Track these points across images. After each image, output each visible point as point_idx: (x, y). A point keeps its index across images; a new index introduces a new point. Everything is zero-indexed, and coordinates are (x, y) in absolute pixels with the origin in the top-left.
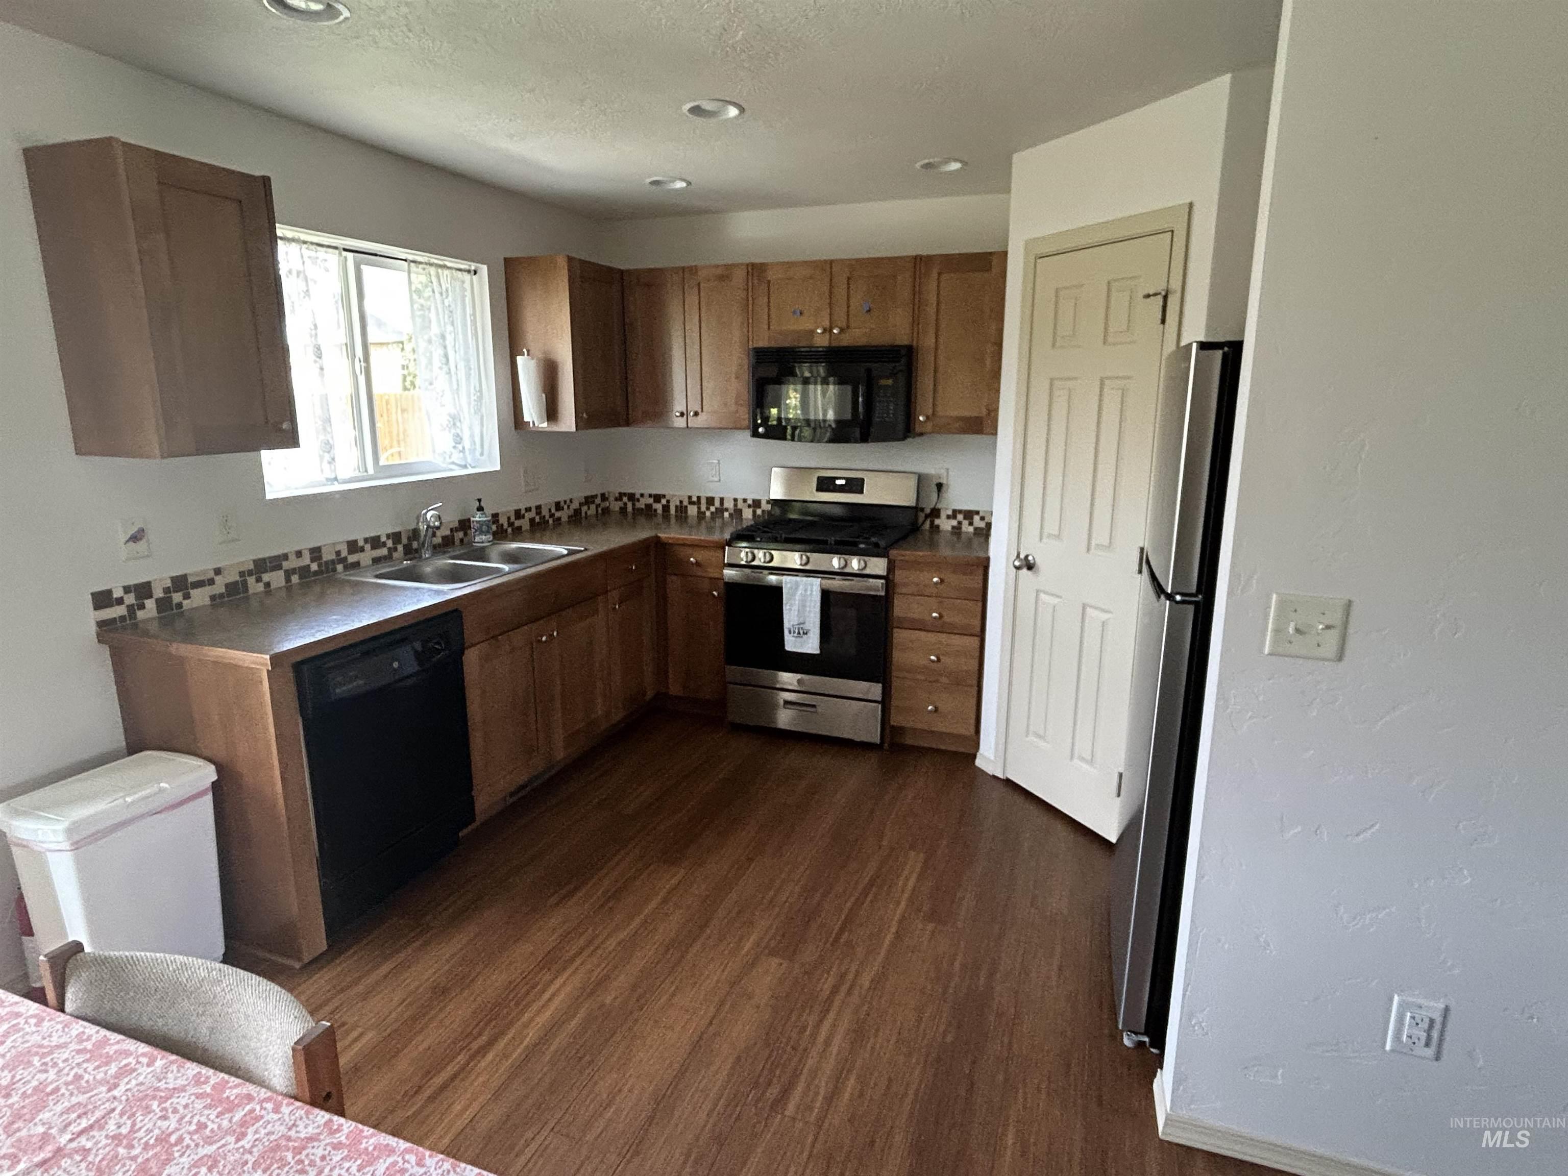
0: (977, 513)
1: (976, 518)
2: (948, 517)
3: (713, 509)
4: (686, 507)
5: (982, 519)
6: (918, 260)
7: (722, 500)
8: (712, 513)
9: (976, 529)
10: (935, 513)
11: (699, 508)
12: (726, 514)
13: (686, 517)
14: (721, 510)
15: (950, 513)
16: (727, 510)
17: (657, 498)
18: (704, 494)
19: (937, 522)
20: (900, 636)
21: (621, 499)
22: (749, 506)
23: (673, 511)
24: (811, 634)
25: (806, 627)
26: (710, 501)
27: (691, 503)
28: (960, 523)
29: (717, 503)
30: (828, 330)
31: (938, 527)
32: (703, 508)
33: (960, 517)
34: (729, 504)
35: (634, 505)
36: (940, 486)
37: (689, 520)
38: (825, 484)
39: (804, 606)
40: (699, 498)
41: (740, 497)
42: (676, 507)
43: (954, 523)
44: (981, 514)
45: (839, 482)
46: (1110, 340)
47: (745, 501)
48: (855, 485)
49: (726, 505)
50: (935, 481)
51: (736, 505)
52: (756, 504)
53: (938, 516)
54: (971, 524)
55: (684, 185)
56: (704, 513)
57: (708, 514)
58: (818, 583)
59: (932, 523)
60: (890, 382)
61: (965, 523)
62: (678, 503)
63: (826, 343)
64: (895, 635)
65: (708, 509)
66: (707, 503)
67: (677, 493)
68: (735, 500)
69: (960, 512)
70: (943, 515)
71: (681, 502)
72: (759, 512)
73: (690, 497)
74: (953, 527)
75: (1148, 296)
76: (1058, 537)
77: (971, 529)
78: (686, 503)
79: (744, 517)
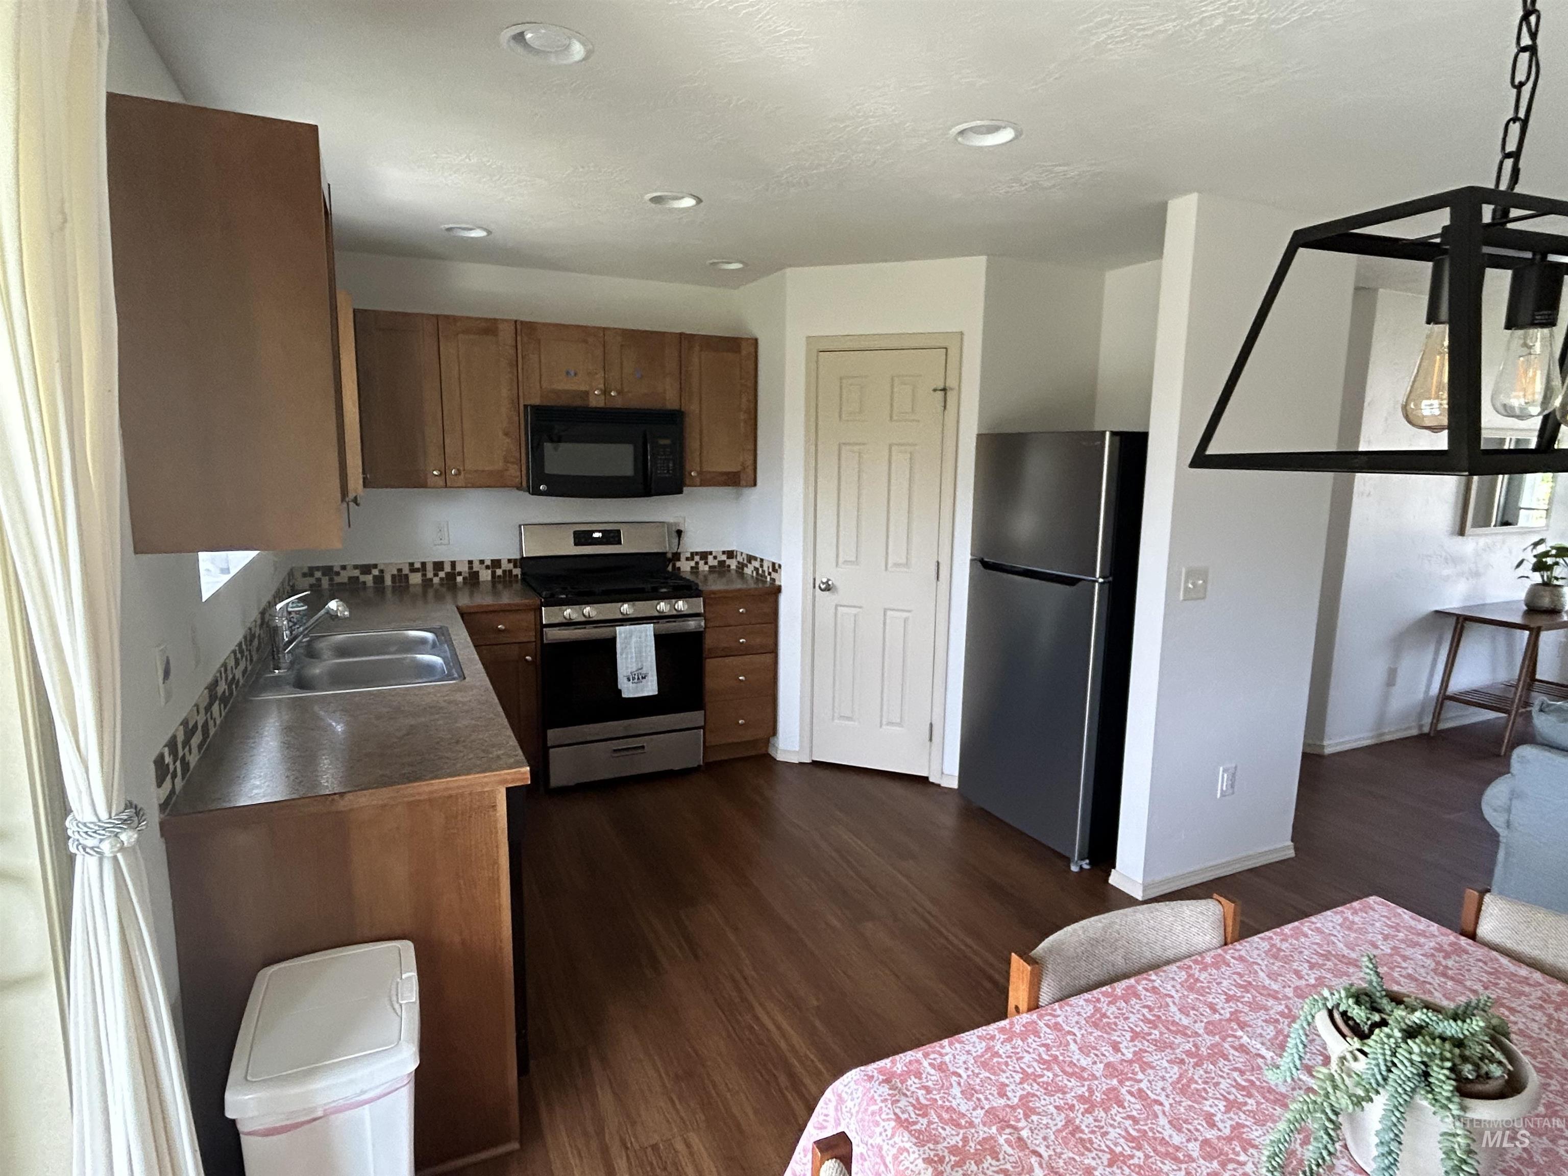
0: (711, 553)
1: (710, 558)
2: (687, 559)
3: (442, 574)
4: (407, 576)
5: (715, 558)
6: (682, 337)
7: (453, 564)
8: (441, 579)
9: (710, 567)
10: (677, 556)
11: (424, 575)
12: (459, 579)
13: (408, 586)
14: (452, 576)
15: (689, 555)
16: (460, 574)
17: (366, 569)
18: (430, 559)
19: (678, 564)
20: (711, 665)
21: (312, 575)
22: (487, 567)
23: (388, 581)
24: (649, 678)
25: (644, 671)
26: (439, 566)
27: (413, 570)
28: (697, 563)
29: (448, 568)
30: (605, 392)
31: (679, 568)
32: (430, 575)
33: (697, 558)
34: (463, 568)
35: (331, 580)
36: (679, 533)
37: (411, 589)
38: (582, 538)
39: (640, 652)
40: (424, 564)
41: (475, 558)
42: (393, 576)
43: (693, 564)
44: (714, 554)
45: (596, 535)
46: (895, 418)
47: (482, 562)
48: (612, 537)
49: (458, 569)
50: (674, 529)
51: (471, 568)
52: (496, 563)
53: (679, 560)
54: (706, 563)
55: (483, 234)
56: (431, 580)
57: (436, 580)
58: (652, 629)
59: (674, 565)
60: (667, 442)
61: (702, 563)
62: (395, 572)
63: (601, 404)
64: (707, 665)
65: (436, 575)
66: (434, 569)
67: (393, 561)
68: (470, 562)
69: (697, 553)
70: (683, 558)
71: (400, 570)
72: (499, 572)
73: (411, 564)
74: (692, 568)
75: (935, 390)
76: (856, 562)
77: (706, 568)
78: (406, 571)
79: (481, 579)
